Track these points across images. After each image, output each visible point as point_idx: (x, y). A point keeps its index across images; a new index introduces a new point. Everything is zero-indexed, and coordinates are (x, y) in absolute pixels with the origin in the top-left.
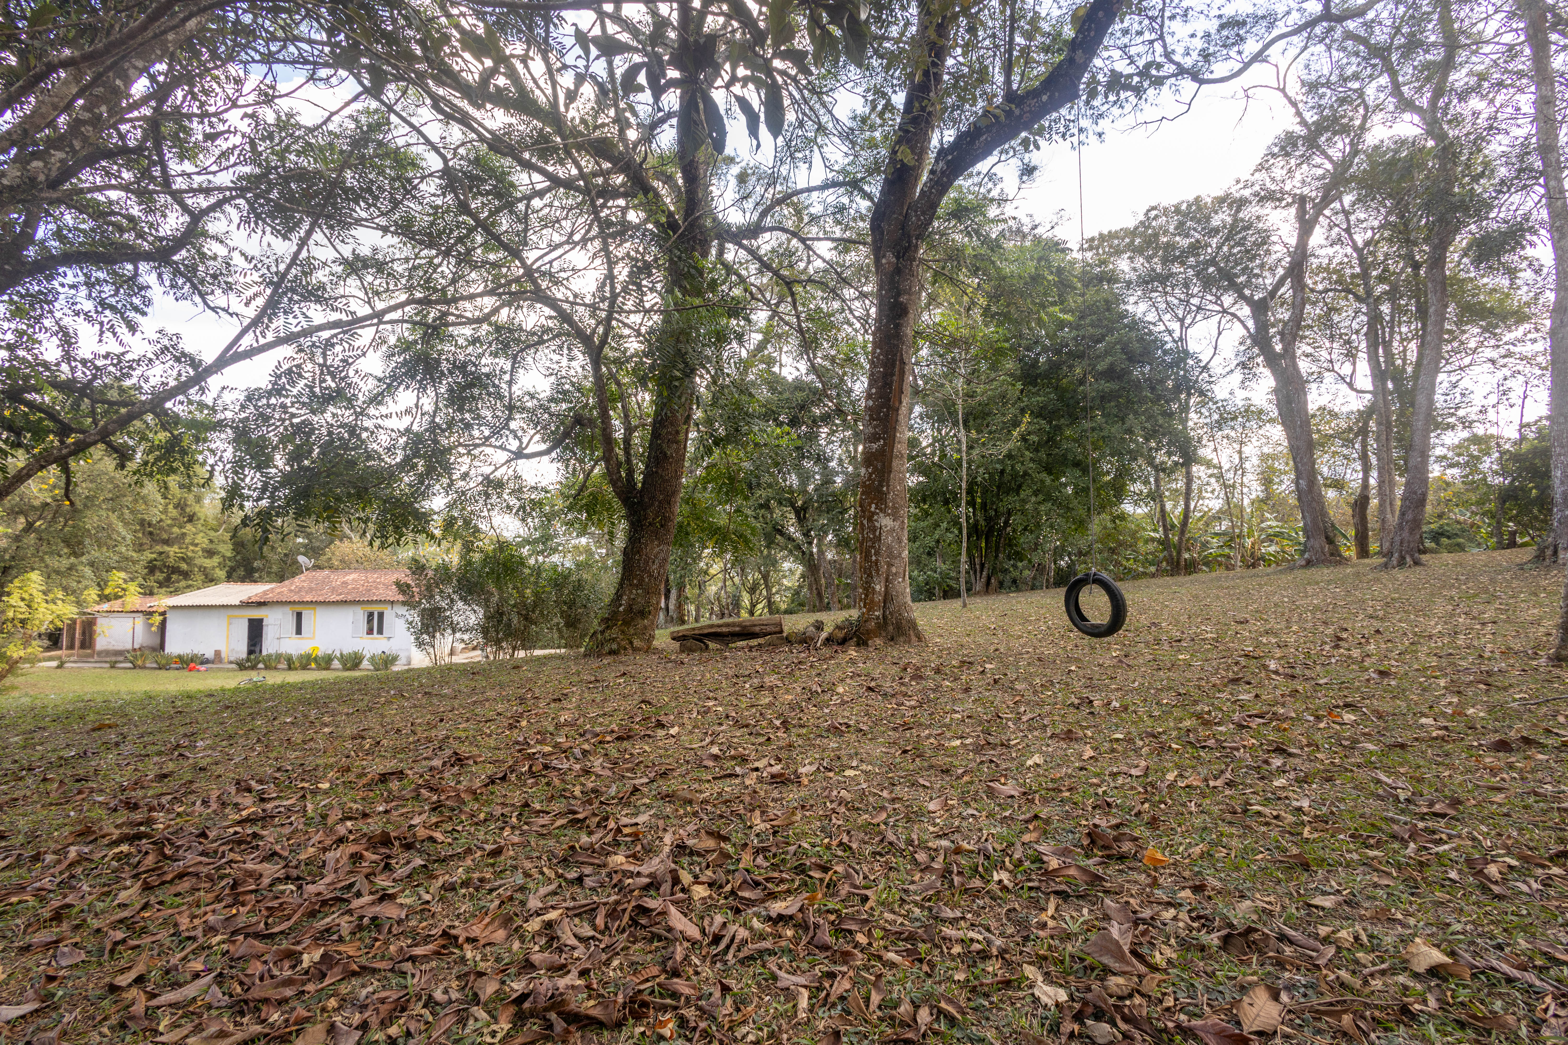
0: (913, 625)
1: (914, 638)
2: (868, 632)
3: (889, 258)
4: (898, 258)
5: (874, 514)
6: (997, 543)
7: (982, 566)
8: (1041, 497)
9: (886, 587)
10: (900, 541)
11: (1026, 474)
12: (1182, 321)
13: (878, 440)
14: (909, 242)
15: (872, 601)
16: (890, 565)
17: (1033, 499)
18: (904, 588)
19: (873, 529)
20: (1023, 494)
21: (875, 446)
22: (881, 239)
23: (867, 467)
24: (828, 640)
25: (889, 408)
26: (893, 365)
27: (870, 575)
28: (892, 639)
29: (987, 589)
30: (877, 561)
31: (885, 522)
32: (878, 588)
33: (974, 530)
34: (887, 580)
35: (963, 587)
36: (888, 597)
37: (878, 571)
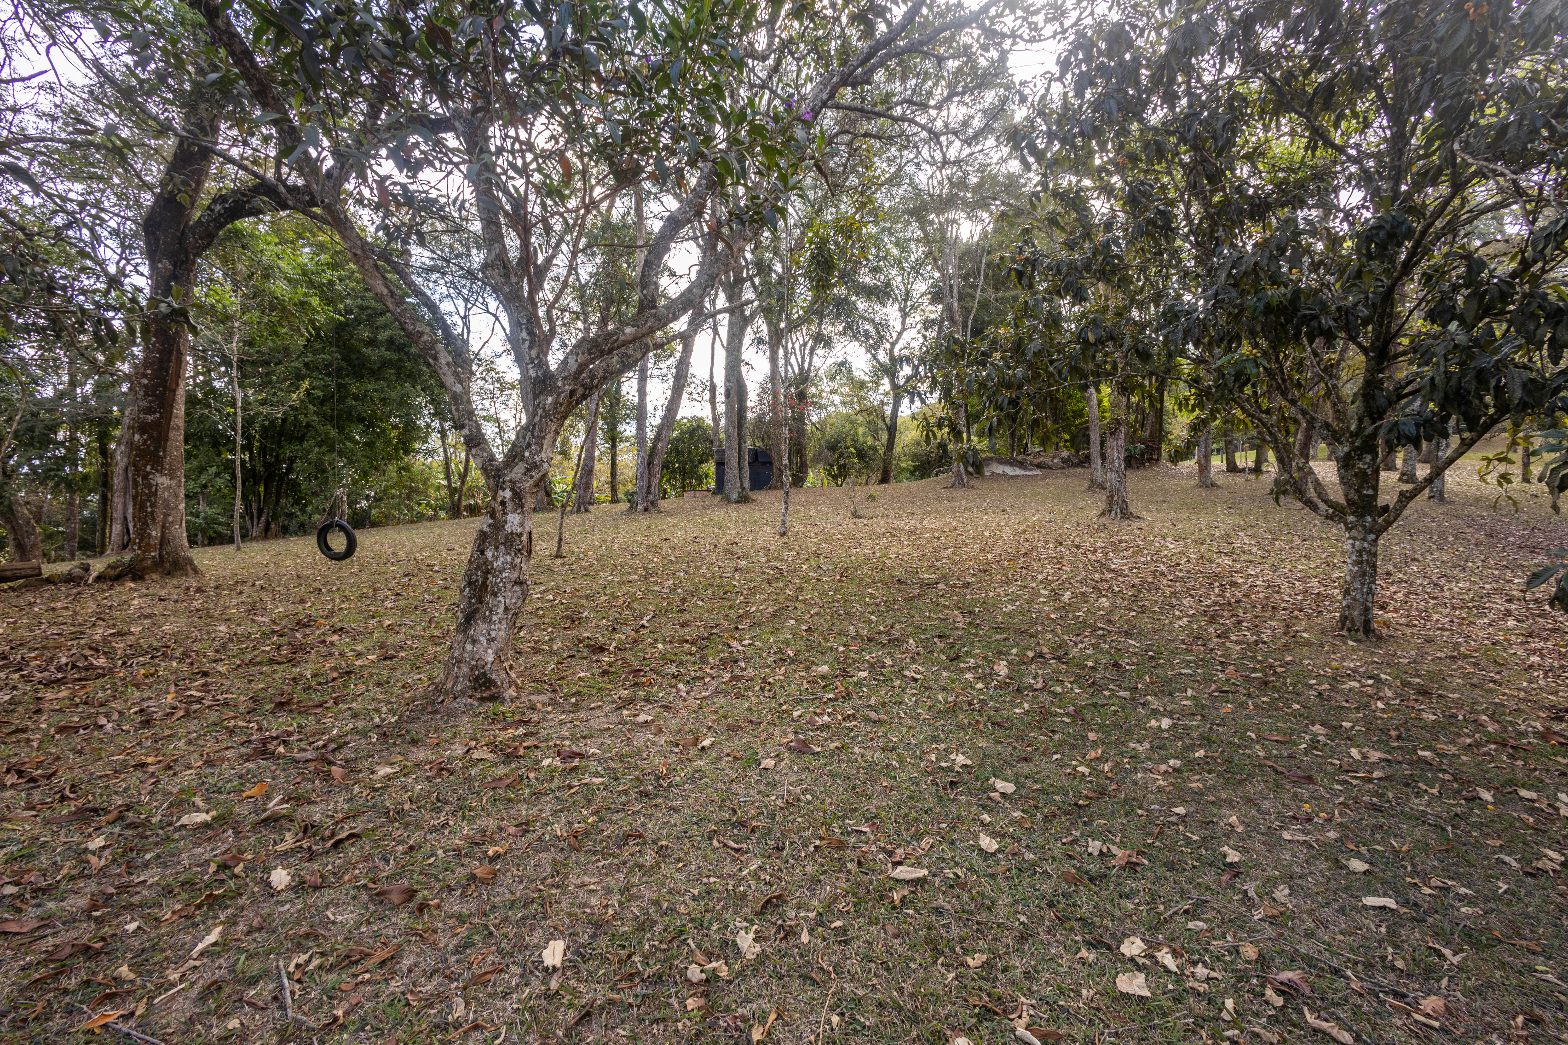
0: (190, 561)
1: (190, 572)
2: (144, 569)
3: (165, 265)
4: (175, 266)
5: (149, 473)
6: (279, 488)
7: (260, 512)
8: (324, 448)
9: (163, 533)
10: (176, 496)
11: (308, 425)
12: (466, 300)
13: (154, 413)
14: (187, 258)
15: (148, 544)
16: (166, 515)
17: (317, 449)
18: (180, 534)
19: (150, 486)
20: (305, 444)
21: (150, 418)
22: (157, 245)
23: (141, 434)
24: (99, 578)
25: (165, 388)
26: (170, 353)
27: (145, 523)
28: (169, 573)
29: (266, 534)
30: (152, 513)
31: (162, 481)
32: (154, 533)
33: (250, 475)
34: (163, 527)
35: (237, 533)
36: (164, 540)
37: (154, 520)
